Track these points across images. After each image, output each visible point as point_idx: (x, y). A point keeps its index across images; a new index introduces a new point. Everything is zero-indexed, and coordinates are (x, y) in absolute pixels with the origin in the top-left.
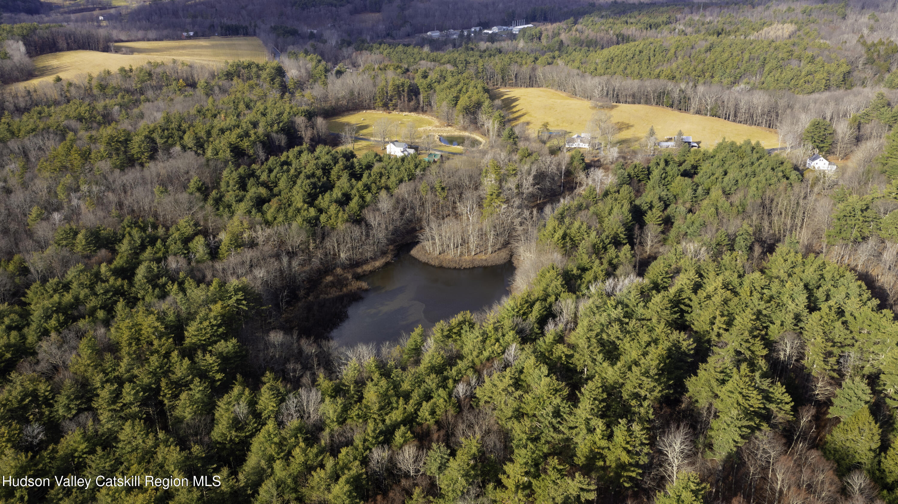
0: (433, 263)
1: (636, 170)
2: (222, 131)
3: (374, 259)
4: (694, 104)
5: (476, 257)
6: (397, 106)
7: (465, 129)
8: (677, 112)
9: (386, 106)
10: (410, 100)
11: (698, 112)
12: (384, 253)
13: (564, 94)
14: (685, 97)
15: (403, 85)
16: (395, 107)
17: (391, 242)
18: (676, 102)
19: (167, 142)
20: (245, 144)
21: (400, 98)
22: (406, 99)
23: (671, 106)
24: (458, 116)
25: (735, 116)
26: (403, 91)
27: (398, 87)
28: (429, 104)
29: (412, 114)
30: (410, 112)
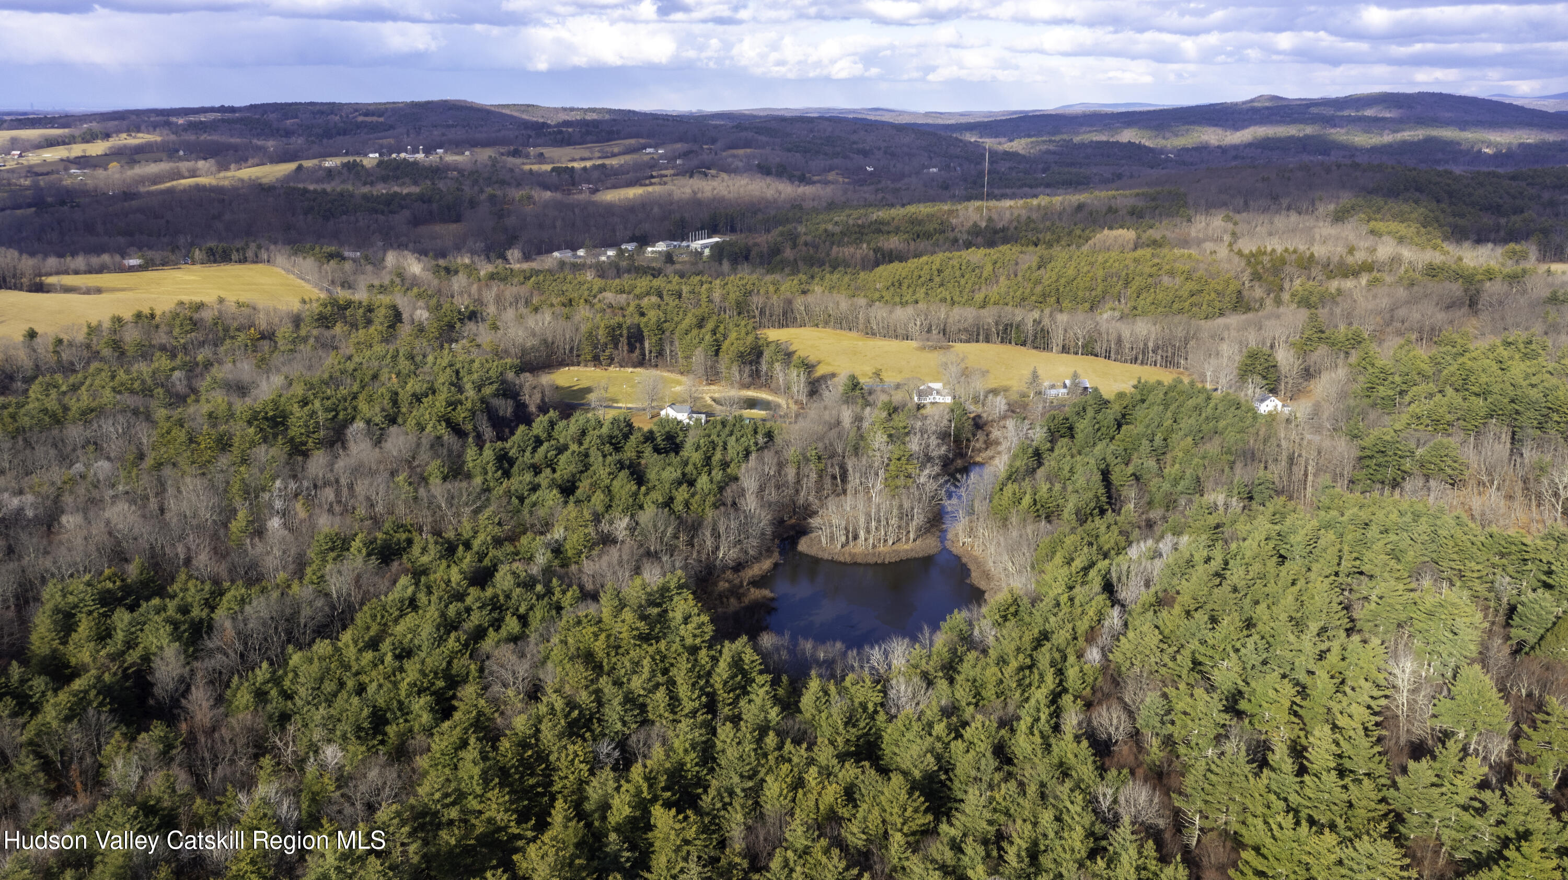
0: (842, 559)
3: (757, 559)
4: (1057, 339)
5: (895, 547)
6: (612, 359)
7: (747, 387)
8: (1034, 351)
9: (596, 360)
10: (632, 349)
11: (1065, 350)
12: (769, 551)
13: (854, 334)
14: (1042, 330)
15: (620, 326)
16: (611, 361)
18: (1031, 338)
19: (335, 416)
20: (461, 414)
21: (616, 347)
22: (626, 348)
23: (1024, 344)
24: (729, 368)
25: (1117, 353)
26: (621, 335)
27: (613, 329)
28: (660, 353)
29: (638, 370)
30: (635, 366)
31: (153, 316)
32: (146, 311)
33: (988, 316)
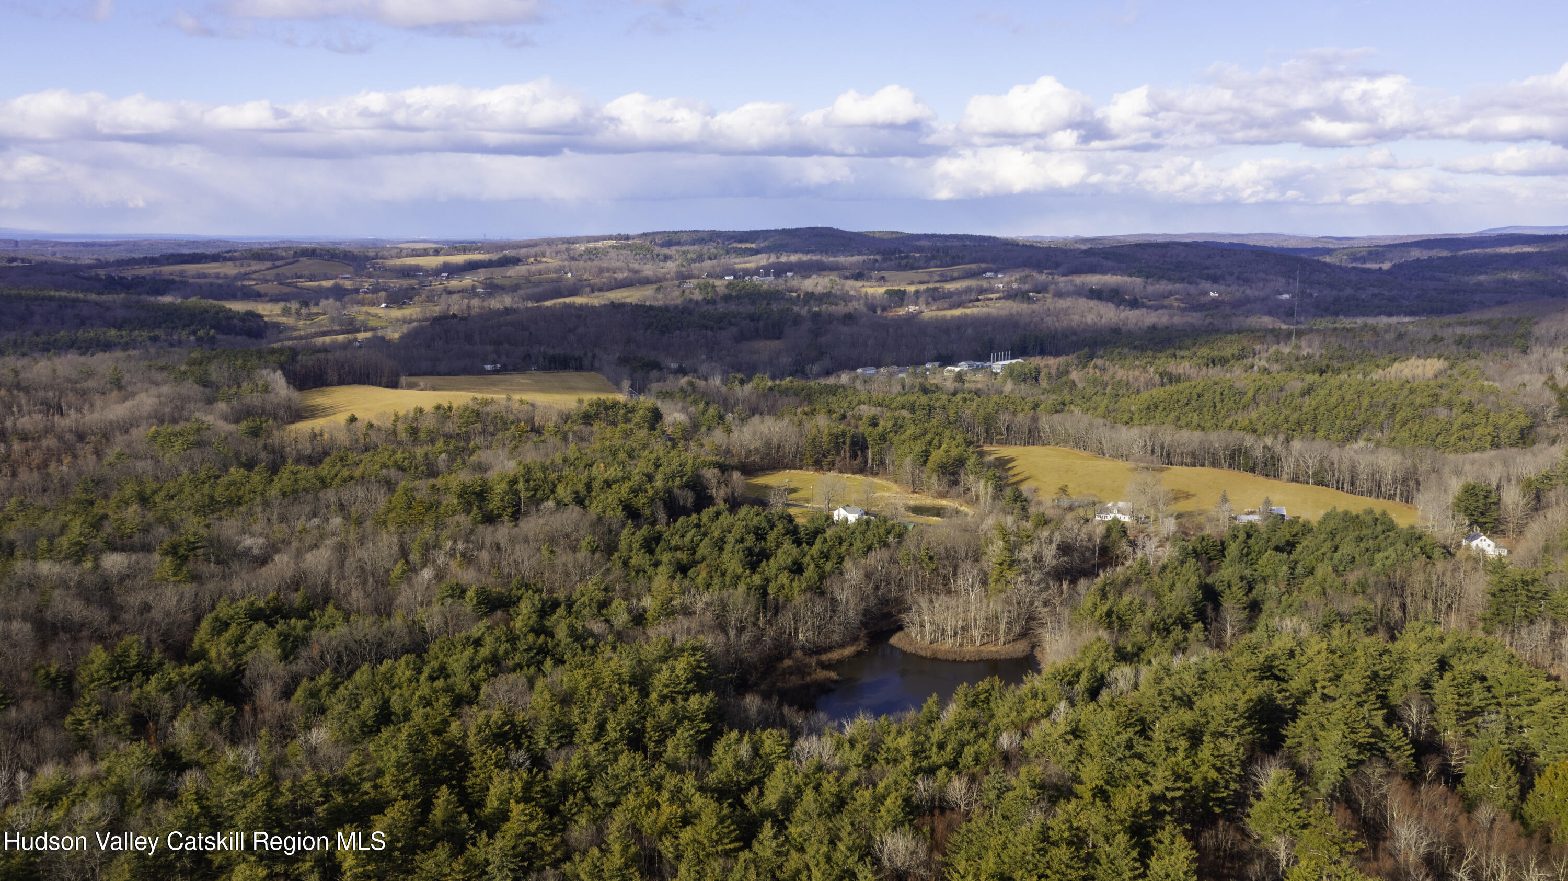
0: (923, 654)
1: (1204, 544)
2: (608, 484)
3: (842, 646)
4: (1288, 467)
5: (982, 648)
6: (834, 465)
7: (942, 496)
8: (1261, 479)
9: (818, 465)
10: (854, 456)
11: (1295, 479)
12: (855, 639)
13: (1085, 454)
14: (1272, 457)
15: (844, 434)
16: (832, 466)
17: (864, 624)
18: (1260, 465)
19: (534, 495)
20: (641, 501)
21: (838, 453)
22: (848, 455)
23: (1253, 470)
24: (930, 478)
25: (1353, 484)
26: (844, 443)
27: (837, 437)
28: (882, 463)
29: (857, 476)
30: (854, 473)
31: (450, 408)
32: (446, 405)
33: (1217, 439)
